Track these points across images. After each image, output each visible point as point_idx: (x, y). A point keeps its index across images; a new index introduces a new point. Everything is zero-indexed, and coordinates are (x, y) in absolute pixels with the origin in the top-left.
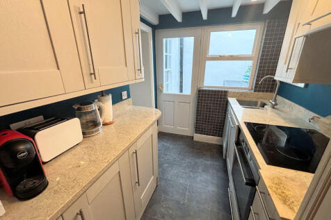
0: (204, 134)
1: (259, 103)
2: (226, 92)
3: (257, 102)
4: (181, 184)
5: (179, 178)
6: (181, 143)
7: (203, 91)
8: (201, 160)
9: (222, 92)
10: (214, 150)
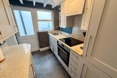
0: (43, 47)
1: (56, 34)
2: (47, 32)
3: (56, 33)
4: (44, 68)
5: (42, 67)
6: (36, 54)
7: (39, 32)
8: (46, 56)
9: (46, 32)
10: (48, 51)
